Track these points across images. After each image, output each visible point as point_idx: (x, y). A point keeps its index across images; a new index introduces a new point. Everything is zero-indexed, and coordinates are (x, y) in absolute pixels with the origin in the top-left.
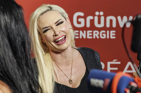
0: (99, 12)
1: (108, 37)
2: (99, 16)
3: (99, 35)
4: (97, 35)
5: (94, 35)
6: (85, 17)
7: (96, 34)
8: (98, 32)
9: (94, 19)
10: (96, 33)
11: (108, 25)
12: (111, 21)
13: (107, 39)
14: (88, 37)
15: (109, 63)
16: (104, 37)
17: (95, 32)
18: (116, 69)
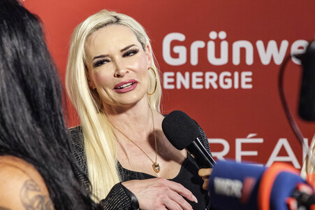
0: (218, 33)
1: (236, 86)
2: (218, 42)
3: (217, 82)
4: (213, 82)
5: (208, 81)
6: (187, 44)
7: (211, 80)
8: (214, 75)
9: (206, 48)
10: (211, 77)
11: (236, 61)
12: (243, 51)
13: (236, 90)
14: (195, 86)
15: (239, 142)
16: (229, 86)
17: (208, 74)
18: (255, 153)
